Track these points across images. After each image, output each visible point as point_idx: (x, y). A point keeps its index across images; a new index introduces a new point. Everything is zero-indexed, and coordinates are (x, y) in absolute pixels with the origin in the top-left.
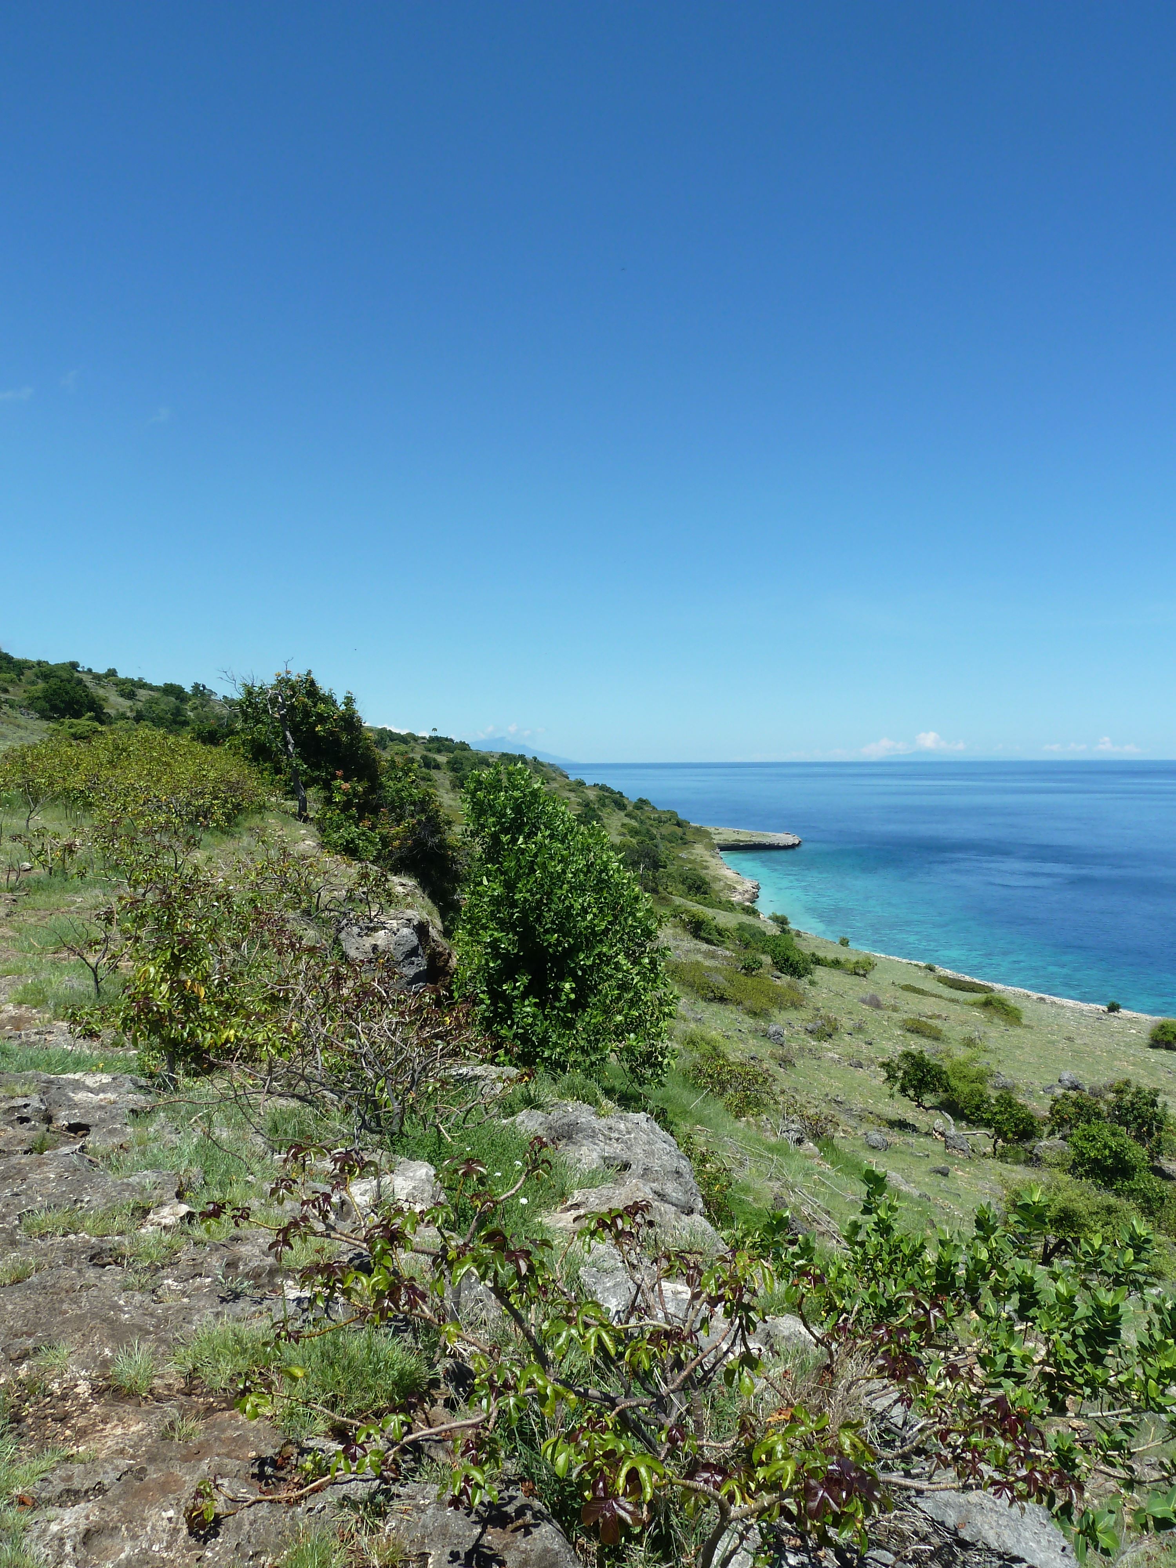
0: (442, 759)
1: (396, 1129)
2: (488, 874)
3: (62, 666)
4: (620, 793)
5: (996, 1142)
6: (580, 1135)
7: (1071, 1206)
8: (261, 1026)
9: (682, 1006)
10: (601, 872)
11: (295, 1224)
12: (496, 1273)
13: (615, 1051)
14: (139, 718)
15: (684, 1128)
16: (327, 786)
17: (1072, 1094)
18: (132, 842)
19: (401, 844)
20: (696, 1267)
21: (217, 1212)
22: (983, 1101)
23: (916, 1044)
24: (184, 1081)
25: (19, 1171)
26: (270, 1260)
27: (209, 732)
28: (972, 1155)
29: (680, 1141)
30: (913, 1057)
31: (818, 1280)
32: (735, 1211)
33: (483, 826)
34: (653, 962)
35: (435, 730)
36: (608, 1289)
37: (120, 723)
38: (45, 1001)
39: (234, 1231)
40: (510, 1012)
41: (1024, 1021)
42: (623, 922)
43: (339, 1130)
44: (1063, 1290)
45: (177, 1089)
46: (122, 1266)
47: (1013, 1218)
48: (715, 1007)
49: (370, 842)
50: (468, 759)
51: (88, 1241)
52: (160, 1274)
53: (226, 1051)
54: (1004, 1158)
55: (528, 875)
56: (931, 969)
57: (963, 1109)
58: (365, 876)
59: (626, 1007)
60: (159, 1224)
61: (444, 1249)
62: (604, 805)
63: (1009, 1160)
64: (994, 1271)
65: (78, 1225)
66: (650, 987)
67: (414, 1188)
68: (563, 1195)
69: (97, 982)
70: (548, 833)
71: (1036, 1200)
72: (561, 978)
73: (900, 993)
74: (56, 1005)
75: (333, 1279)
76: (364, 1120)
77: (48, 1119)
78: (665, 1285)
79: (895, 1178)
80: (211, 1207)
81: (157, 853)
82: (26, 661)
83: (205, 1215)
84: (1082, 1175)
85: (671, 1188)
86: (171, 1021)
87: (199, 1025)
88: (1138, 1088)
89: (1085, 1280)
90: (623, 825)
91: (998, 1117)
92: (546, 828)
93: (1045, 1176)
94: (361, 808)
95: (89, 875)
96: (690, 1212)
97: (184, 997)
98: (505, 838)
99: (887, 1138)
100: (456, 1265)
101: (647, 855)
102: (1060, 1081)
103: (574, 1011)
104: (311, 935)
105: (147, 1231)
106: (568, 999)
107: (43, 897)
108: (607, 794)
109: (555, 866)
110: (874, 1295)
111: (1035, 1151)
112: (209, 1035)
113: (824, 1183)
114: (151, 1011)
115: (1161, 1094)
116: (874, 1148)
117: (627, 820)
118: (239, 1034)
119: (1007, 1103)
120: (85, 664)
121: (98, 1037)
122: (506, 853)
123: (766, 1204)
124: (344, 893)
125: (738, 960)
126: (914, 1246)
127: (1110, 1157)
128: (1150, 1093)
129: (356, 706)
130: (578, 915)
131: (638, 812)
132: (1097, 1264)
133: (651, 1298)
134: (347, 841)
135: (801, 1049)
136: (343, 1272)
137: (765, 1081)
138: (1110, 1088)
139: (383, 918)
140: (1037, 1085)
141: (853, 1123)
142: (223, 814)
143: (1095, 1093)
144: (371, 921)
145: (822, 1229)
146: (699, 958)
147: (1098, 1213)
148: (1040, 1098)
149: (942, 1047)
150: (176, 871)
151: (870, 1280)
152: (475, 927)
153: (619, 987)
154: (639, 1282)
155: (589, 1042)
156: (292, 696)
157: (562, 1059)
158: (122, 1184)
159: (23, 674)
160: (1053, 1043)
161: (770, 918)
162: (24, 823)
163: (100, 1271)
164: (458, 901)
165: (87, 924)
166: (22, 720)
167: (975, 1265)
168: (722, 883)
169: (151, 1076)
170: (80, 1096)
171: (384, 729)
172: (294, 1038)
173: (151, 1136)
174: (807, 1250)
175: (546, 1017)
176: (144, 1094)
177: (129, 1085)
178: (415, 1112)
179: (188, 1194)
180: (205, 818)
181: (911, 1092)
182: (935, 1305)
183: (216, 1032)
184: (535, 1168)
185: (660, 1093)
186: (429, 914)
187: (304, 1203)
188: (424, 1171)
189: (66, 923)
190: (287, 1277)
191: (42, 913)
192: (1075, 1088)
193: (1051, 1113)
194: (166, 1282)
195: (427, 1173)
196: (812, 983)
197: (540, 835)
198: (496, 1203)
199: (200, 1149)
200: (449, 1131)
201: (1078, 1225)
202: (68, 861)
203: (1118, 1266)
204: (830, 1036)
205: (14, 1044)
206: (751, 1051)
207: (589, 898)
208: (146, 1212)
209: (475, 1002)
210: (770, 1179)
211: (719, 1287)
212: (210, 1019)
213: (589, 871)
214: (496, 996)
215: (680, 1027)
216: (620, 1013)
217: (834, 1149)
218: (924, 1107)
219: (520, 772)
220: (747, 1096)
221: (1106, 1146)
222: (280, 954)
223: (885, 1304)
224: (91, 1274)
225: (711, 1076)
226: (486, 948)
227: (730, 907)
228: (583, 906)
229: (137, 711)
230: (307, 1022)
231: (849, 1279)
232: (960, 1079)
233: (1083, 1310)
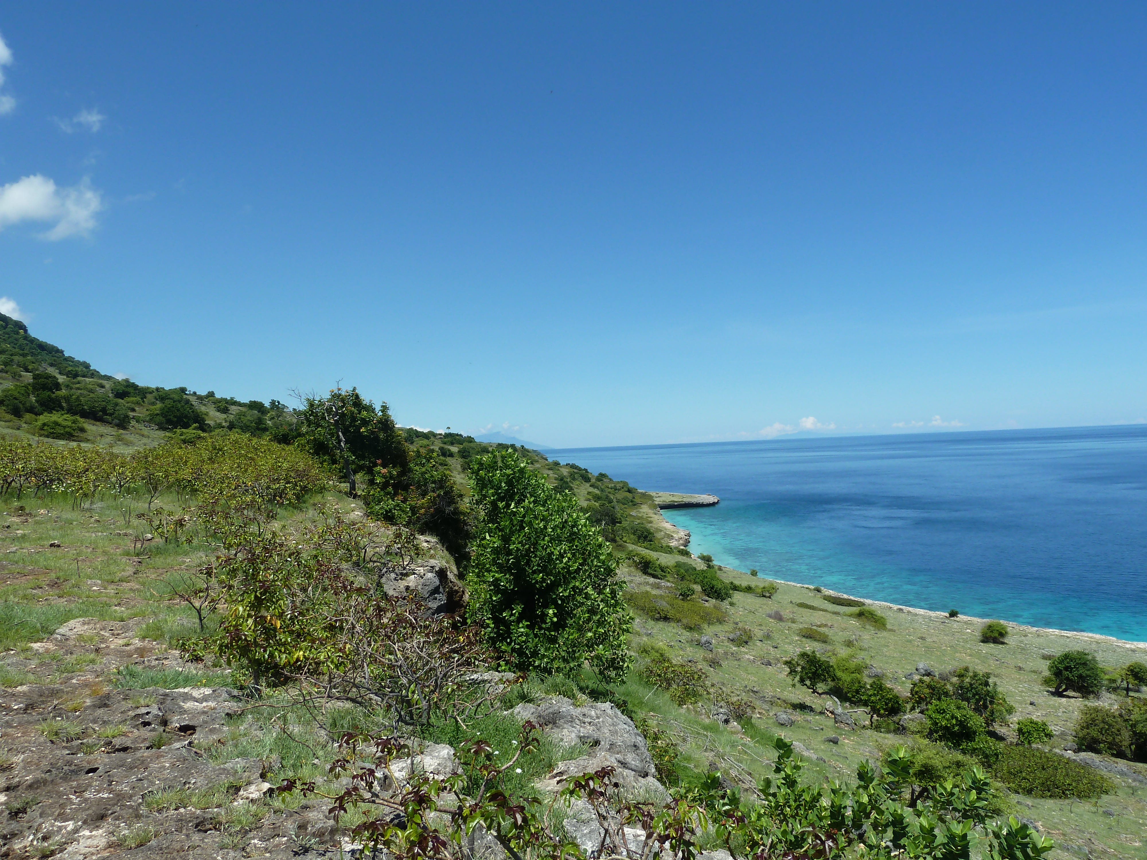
0: (454, 449)
1: (425, 721)
2: (490, 531)
3: (174, 391)
4: (586, 470)
5: (872, 717)
6: (562, 721)
7: (930, 762)
8: (322, 647)
9: (637, 624)
10: (573, 527)
11: (348, 793)
12: (499, 824)
13: (588, 659)
14: (231, 427)
15: (641, 714)
16: (370, 471)
17: (926, 678)
18: (227, 516)
19: (426, 511)
20: (649, 814)
21: (290, 786)
22: (861, 687)
23: (809, 646)
24: (266, 691)
25: (143, 762)
26: (332, 822)
27: (282, 435)
28: (855, 727)
29: (638, 724)
30: (808, 656)
31: (741, 820)
32: (681, 774)
33: (485, 496)
34: (613, 592)
35: (449, 428)
36: (585, 835)
37: (217, 431)
38: (162, 635)
39: (304, 802)
40: (509, 633)
41: (888, 626)
42: (590, 563)
43: (383, 723)
44: (925, 823)
45: (260, 697)
46: (220, 830)
47: (886, 770)
48: (661, 624)
49: (403, 511)
50: (473, 448)
51: (194, 813)
52: (249, 836)
53: (297, 667)
54: (877, 728)
55: (519, 531)
56: (819, 591)
57: (846, 693)
58: (398, 536)
59: (595, 626)
60: (247, 798)
61: (460, 808)
62: (574, 479)
63: (882, 730)
64: (874, 811)
65: (186, 801)
66: (612, 611)
67: (439, 764)
68: (550, 766)
69: (201, 620)
70: (532, 499)
71: (902, 756)
72: (548, 607)
73: (797, 608)
74: (171, 638)
75: (376, 834)
76: (401, 716)
77: (165, 723)
78: (627, 830)
79: (798, 746)
80: (285, 783)
81: (245, 524)
82: (148, 388)
83: (282, 789)
84: (937, 739)
85: (631, 758)
86: (256, 646)
87: (276, 649)
88: (974, 672)
89: (941, 815)
90: (589, 493)
91: (873, 698)
92: (531, 496)
93: (909, 740)
94: (395, 487)
95: (195, 542)
96: (646, 775)
97: (265, 628)
98: (501, 505)
99: (791, 717)
100: (469, 820)
101: (607, 514)
102: (917, 670)
103: (556, 630)
104: (360, 580)
105: (239, 803)
106: (552, 622)
107: (161, 559)
108: (576, 471)
109: (539, 524)
110: (784, 833)
111: (901, 723)
112: (284, 656)
113: (746, 752)
114: (241, 639)
115: (992, 677)
116: (782, 725)
117: (591, 489)
118: (306, 654)
119: (879, 687)
120: (191, 388)
121: (202, 660)
122: (502, 515)
123: (704, 769)
124: (384, 548)
125: (677, 589)
126: (813, 794)
127: (957, 725)
128: (983, 676)
129: (390, 413)
130: (557, 559)
131: (599, 483)
132: (950, 803)
133: (617, 840)
134: (386, 511)
135: (726, 653)
136: (383, 828)
137: (700, 677)
138: (954, 674)
139: (413, 566)
140: (901, 674)
141: (766, 706)
142: (294, 494)
143: (943, 677)
144: (404, 569)
145: (746, 786)
146: (648, 588)
147: (950, 767)
148: (903, 682)
149: (829, 648)
150: (260, 535)
151: (781, 822)
152: (482, 569)
153: (589, 611)
154: (607, 827)
155: (568, 653)
156: (343, 407)
157: (548, 667)
158: (220, 769)
159: (145, 397)
160: (910, 641)
161: (699, 557)
162: (147, 505)
163: (203, 835)
164: (469, 553)
165: (193, 577)
166: (146, 431)
167: (859, 807)
168: (663, 533)
169: (242, 688)
170: (189, 705)
171: (411, 429)
172: (347, 656)
173: (242, 732)
174: (734, 801)
175: (536, 636)
176: (236, 702)
177: (225, 695)
178: (439, 708)
179: (269, 774)
180: (281, 497)
181: (808, 682)
182: (829, 836)
183: (289, 654)
184: (527, 745)
185: (622, 689)
186: (447, 562)
187: (354, 777)
188: (446, 751)
189: (178, 577)
190: (344, 835)
191: (161, 571)
192: (928, 674)
193: (911, 694)
194: (253, 841)
195: (448, 753)
196: (732, 604)
197: (527, 501)
198: (499, 772)
199: (278, 741)
200: (464, 721)
201: (936, 776)
202: (179, 531)
203: (965, 804)
204: (746, 643)
205: (139, 668)
206: (689, 656)
207: (564, 546)
208: (238, 789)
209: (483, 625)
210: (706, 751)
211: (666, 828)
212: (284, 644)
213: (564, 527)
214: (498, 621)
215: (635, 640)
216: (590, 630)
217: (753, 726)
218: (818, 693)
219: (511, 456)
220: (686, 690)
221: (953, 717)
222: (336, 595)
223: (793, 839)
224: (196, 837)
225: (659, 676)
226: (490, 586)
227: (669, 550)
228: (560, 552)
229: (230, 422)
230: (357, 644)
231: (766, 822)
232: (843, 671)
233: (941, 838)
